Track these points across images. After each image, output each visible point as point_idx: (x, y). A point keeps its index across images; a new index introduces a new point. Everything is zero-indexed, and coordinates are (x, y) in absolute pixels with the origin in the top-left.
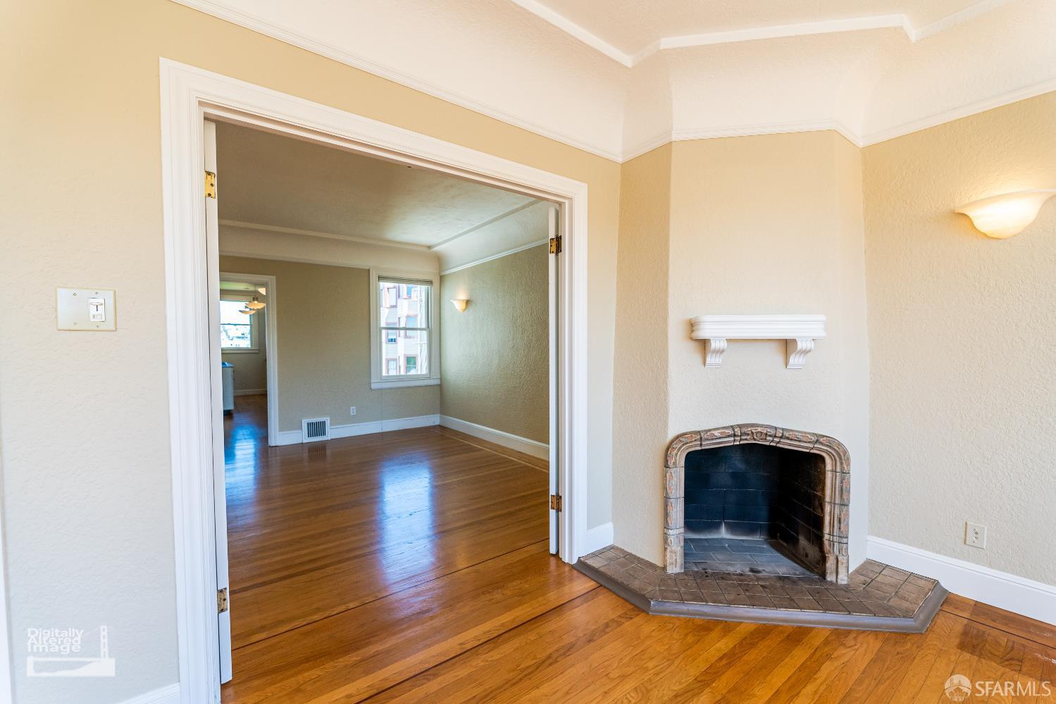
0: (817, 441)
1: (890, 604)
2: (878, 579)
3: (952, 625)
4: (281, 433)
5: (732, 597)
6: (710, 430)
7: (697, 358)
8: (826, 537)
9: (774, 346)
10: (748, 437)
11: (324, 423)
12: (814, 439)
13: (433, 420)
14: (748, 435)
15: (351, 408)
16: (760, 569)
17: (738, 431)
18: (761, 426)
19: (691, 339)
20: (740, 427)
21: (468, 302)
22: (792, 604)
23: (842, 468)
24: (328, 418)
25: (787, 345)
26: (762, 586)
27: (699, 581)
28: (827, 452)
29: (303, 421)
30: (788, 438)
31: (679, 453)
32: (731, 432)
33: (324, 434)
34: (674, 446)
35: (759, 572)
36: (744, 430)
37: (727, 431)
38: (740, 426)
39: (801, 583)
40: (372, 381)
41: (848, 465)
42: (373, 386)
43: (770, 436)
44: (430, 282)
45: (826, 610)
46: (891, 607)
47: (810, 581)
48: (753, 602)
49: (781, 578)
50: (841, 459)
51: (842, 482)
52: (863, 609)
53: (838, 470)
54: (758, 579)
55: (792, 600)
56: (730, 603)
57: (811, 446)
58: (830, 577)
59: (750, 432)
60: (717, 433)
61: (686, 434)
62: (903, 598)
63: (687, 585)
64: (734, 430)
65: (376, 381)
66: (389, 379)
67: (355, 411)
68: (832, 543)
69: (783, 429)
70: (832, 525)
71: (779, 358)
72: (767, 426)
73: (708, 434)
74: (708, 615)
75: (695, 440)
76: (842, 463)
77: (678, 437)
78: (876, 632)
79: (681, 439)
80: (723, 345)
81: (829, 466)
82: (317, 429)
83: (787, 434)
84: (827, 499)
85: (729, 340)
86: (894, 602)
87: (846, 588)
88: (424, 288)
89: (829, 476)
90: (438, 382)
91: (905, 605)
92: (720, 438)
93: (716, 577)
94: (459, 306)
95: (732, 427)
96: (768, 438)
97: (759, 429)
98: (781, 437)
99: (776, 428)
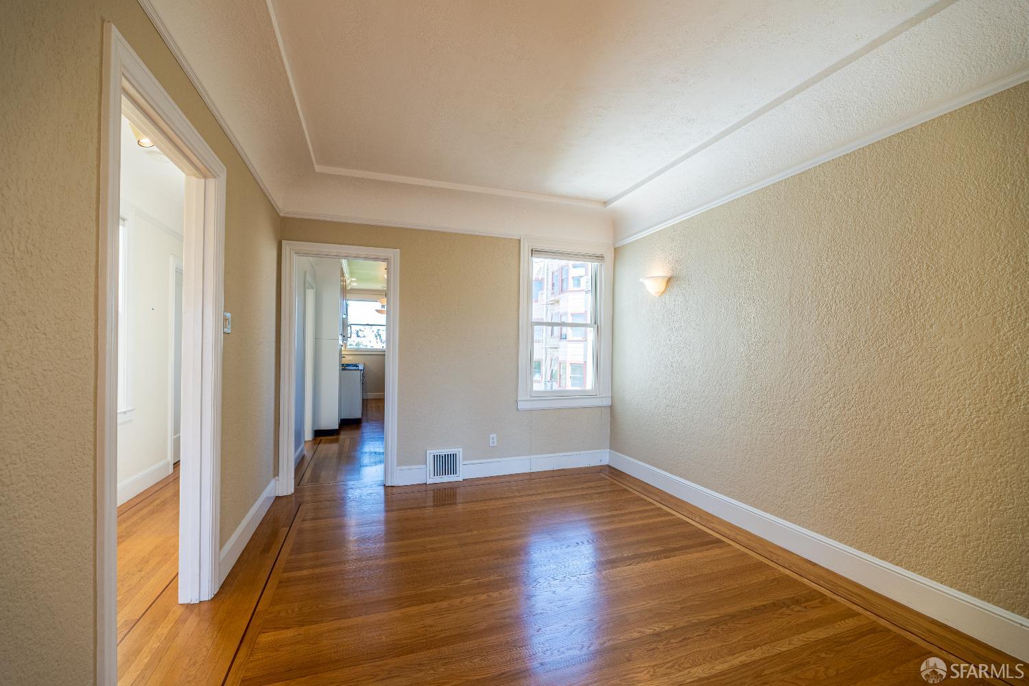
4: (399, 468)
11: (454, 456)
13: (600, 457)
15: (491, 436)
21: (669, 280)
24: (461, 450)
29: (428, 452)
33: (454, 472)
40: (519, 399)
42: (521, 406)
44: (600, 258)
65: (525, 399)
66: (541, 396)
67: (495, 440)
82: (447, 463)
88: (591, 265)
90: (607, 402)
94: (653, 287)
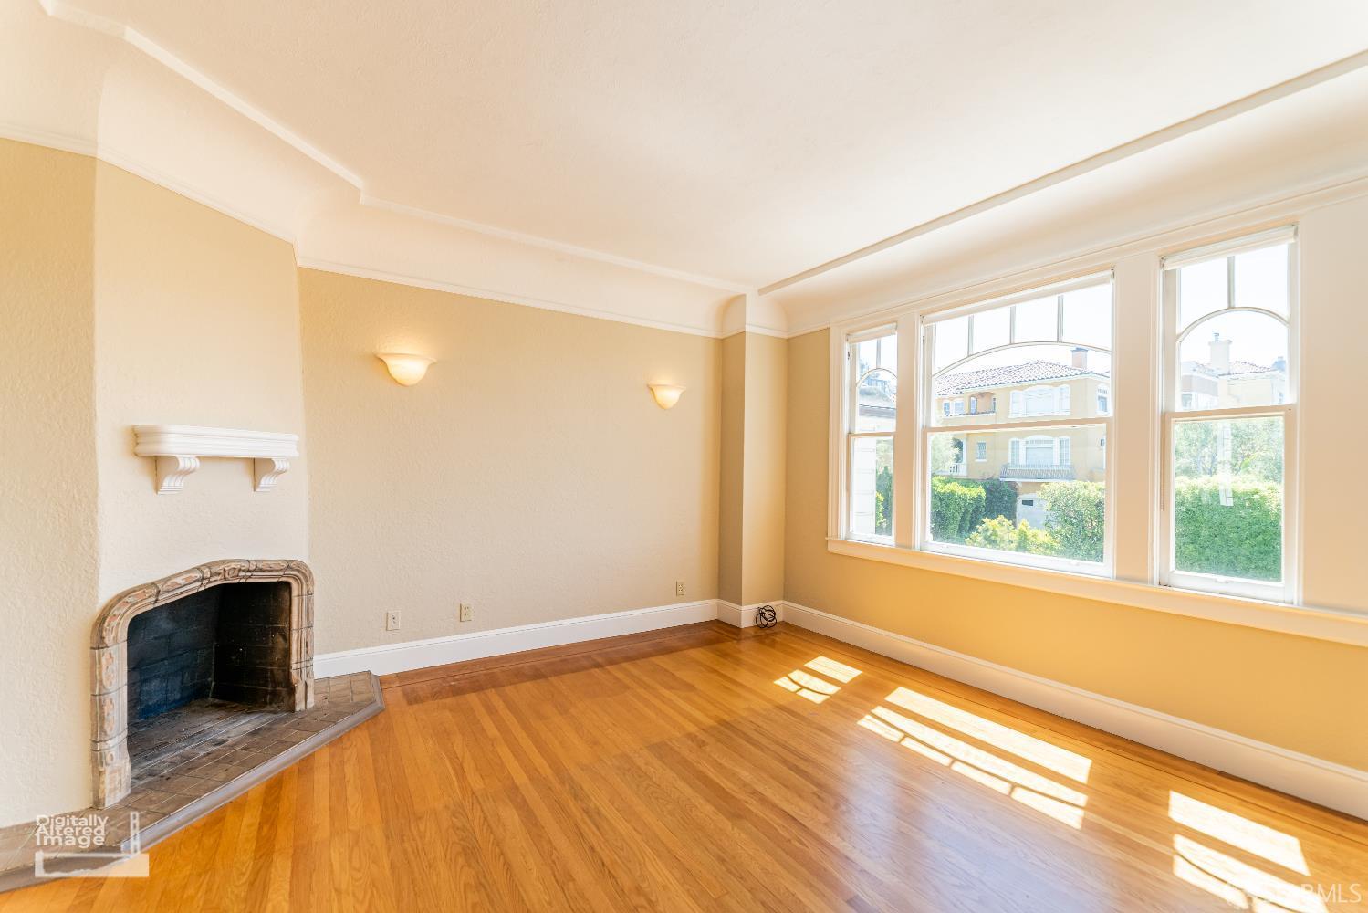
0: (289, 567)
1: (355, 701)
2: (332, 690)
3: (395, 695)
5: (222, 776)
6: (169, 578)
7: (146, 482)
8: (294, 666)
9: (241, 466)
10: (219, 578)
12: (285, 565)
14: (219, 574)
16: (225, 737)
17: (207, 573)
18: (234, 561)
19: (136, 455)
20: (209, 568)
22: (286, 745)
23: (308, 590)
25: (257, 467)
26: (242, 749)
27: (163, 788)
28: (295, 577)
30: (261, 570)
31: (122, 621)
32: (199, 575)
34: (116, 613)
35: (225, 741)
36: (214, 570)
37: (193, 575)
38: (209, 566)
39: (275, 727)
41: (313, 585)
43: (244, 571)
45: (317, 732)
46: (357, 703)
47: (281, 720)
48: (249, 765)
49: (254, 733)
50: (307, 581)
51: (308, 605)
52: (342, 715)
53: (305, 593)
54: (232, 746)
55: (282, 742)
56: (226, 781)
57: (281, 573)
58: (299, 707)
59: (222, 571)
60: (180, 581)
61: (134, 590)
62: (360, 693)
63: (151, 801)
64: (202, 572)
68: (300, 671)
69: (256, 561)
70: (299, 652)
71: (247, 481)
72: (240, 561)
73: (169, 583)
74: (208, 809)
75: (149, 597)
76: (308, 585)
77: (120, 598)
78: (356, 727)
79: (126, 599)
80: (195, 464)
81: (295, 592)
83: (260, 566)
84: (294, 626)
85: (201, 459)
86: (356, 699)
87: (316, 709)
89: (295, 601)
91: (365, 696)
92: (185, 585)
93: (181, 772)
95: (198, 568)
96: (242, 574)
97: (233, 565)
98: (254, 571)
99: (249, 561)
